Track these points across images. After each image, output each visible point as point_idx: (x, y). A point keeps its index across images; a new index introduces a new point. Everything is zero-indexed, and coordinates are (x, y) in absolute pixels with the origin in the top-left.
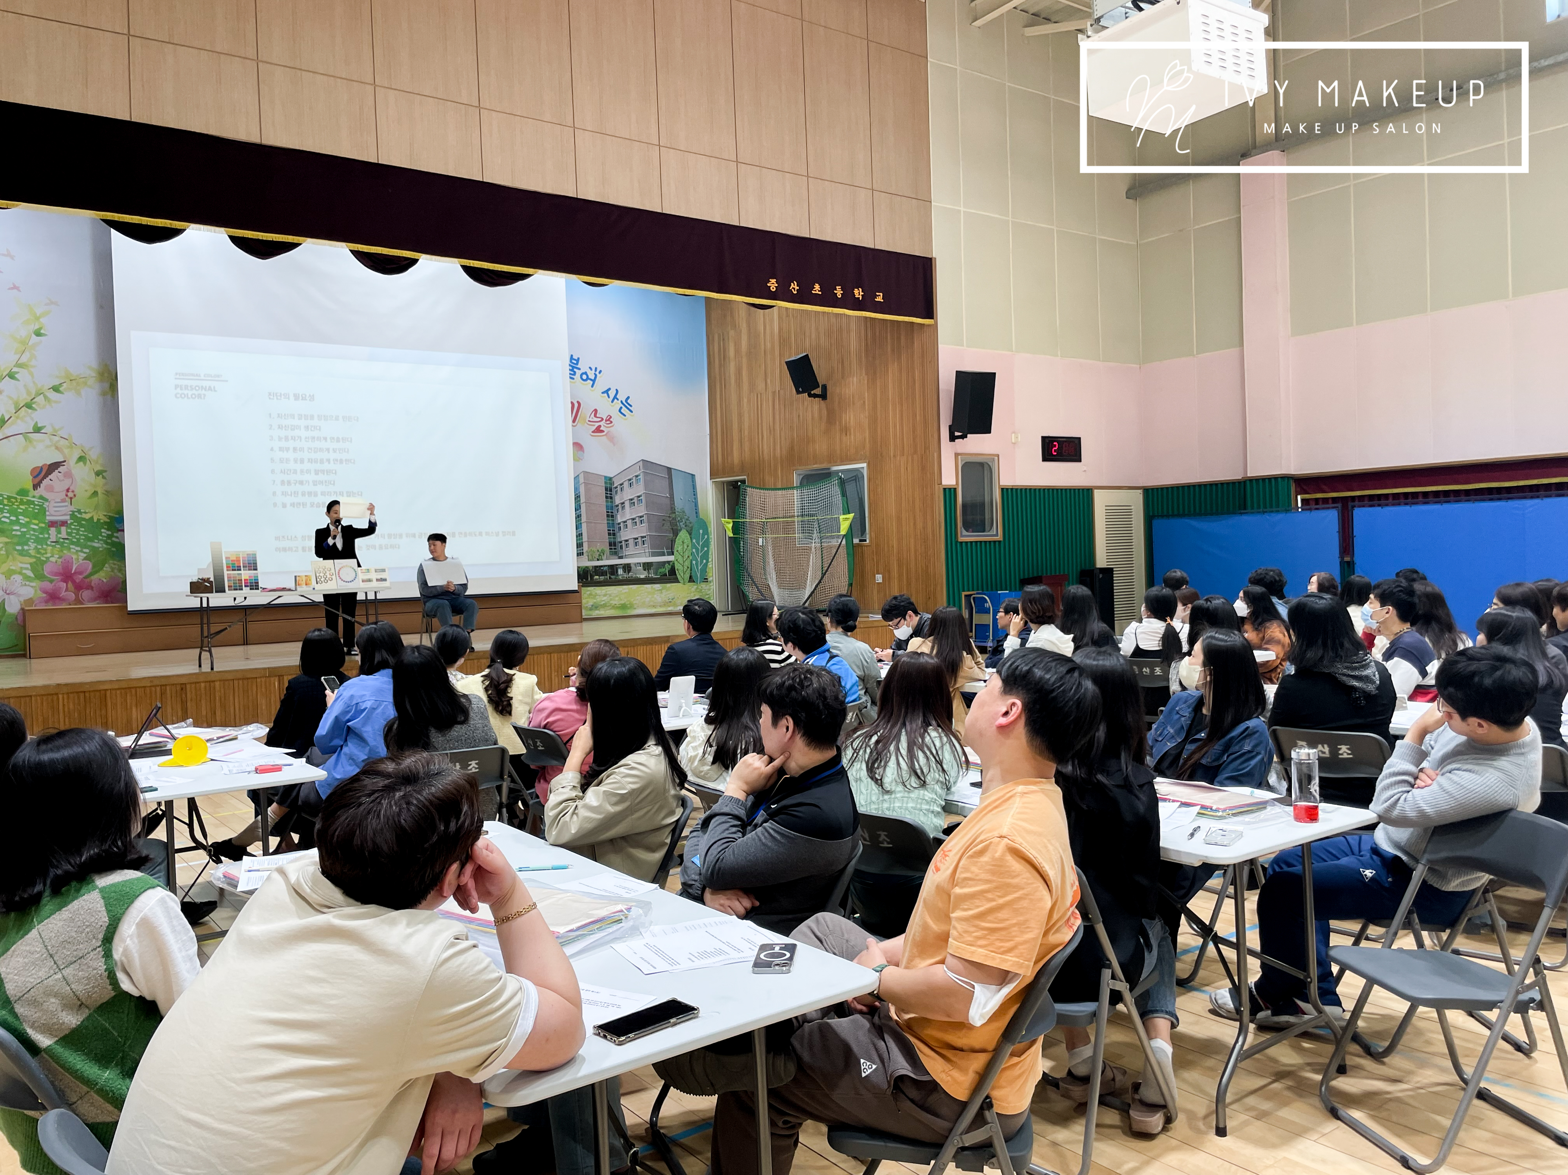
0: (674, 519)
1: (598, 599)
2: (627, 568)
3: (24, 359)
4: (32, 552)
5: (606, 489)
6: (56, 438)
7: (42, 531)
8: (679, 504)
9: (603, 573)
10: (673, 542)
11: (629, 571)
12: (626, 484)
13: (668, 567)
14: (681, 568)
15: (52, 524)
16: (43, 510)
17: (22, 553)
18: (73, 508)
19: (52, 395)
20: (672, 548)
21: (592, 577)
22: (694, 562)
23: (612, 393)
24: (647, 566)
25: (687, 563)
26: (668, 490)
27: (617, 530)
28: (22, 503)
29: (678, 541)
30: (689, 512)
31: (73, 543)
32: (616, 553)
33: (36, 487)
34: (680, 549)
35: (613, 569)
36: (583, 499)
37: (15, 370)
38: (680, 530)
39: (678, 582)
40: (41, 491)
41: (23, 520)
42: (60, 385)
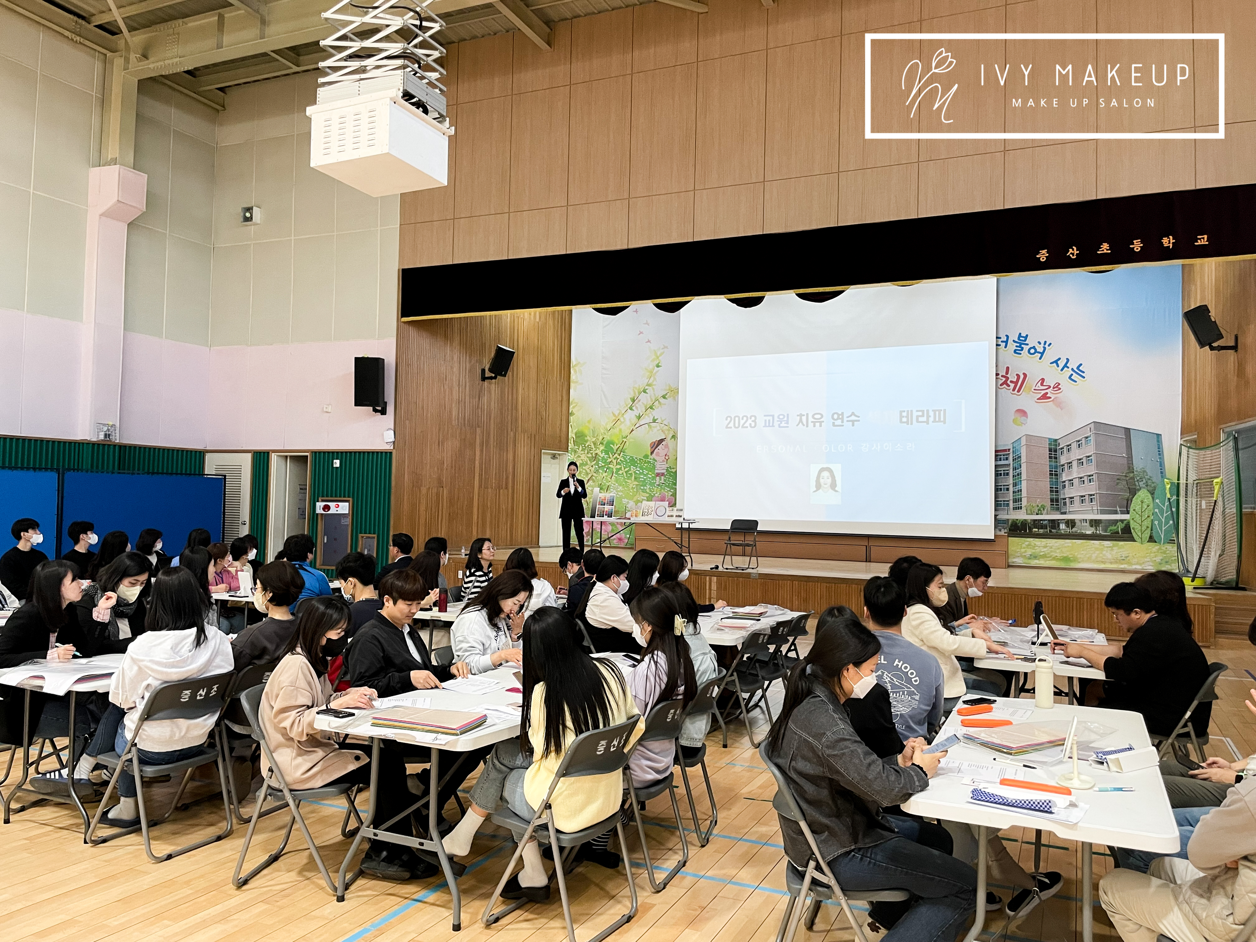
0: (1133, 478)
1: (1037, 550)
2: (1071, 523)
3: (651, 381)
4: (648, 491)
5: (1050, 450)
6: (663, 425)
7: (653, 478)
8: (1138, 464)
9: (1043, 527)
10: (1129, 501)
11: (1073, 527)
12: (1074, 446)
13: (1120, 526)
14: (1138, 527)
15: (658, 475)
16: (654, 467)
17: (644, 491)
18: (667, 466)
19: (662, 400)
20: (1128, 506)
21: (1030, 529)
22: (1156, 523)
23: (1062, 364)
24: (1095, 523)
25: (1148, 523)
26: (1124, 450)
27: (1060, 487)
28: (645, 462)
29: (1136, 501)
30: (1152, 472)
31: (666, 486)
32: (1058, 509)
33: (652, 453)
34: (1138, 508)
35: (1054, 524)
36: (1023, 459)
37: (646, 387)
38: (1139, 490)
39: (1134, 541)
40: (654, 455)
41: (646, 472)
42: (666, 394)
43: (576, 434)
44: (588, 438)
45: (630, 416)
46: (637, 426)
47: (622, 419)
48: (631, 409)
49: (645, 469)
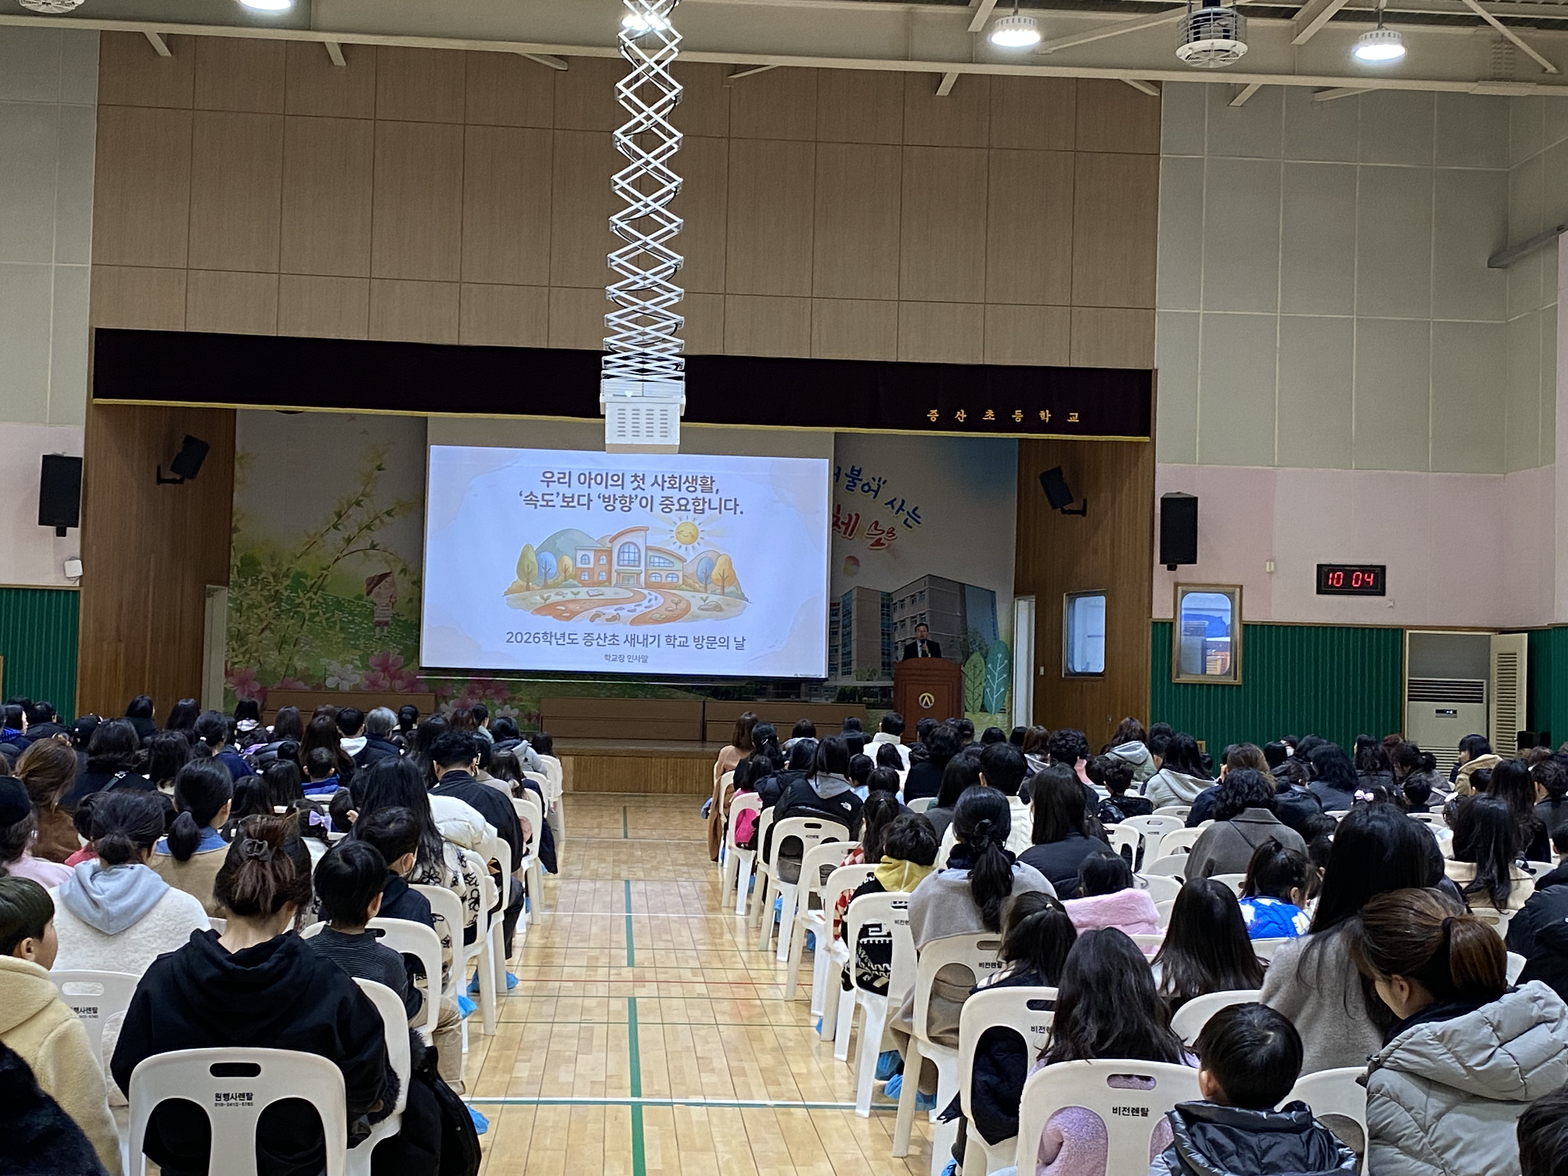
0: (966, 640)
3: (368, 490)
4: (362, 646)
5: (883, 606)
6: (386, 554)
7: (371, 629)
8: (972, 624)
9: (874, 695)
12: (908, 601)
14: (969, 696)
15: (378, 624)
16: (372, 613)
17: (356, 647)
18: (393, 611)
19: (386, 519)
21: (860, 698)
22: (987, 691)
23: (897, 505)
25: (979, 691)
26: (958, 608)
27: (892, 649)
28: (358, 606)
30: (985, 634)
31: (391, 640)
32: (889, 675)
33: (369, 593)
34: (970, 674)
35: (885, 691)
36: (854, 616)
37: (361, 498)
38: (972, 654)
40: (372, 596)
41: (358, 620)
42: (392, 510)
43: (242, 560)
44: (264, 567)
45: (336, 538)
46: (345, 553)
47: (321, 543)
48: (335, 527)
49: (356, 615)
